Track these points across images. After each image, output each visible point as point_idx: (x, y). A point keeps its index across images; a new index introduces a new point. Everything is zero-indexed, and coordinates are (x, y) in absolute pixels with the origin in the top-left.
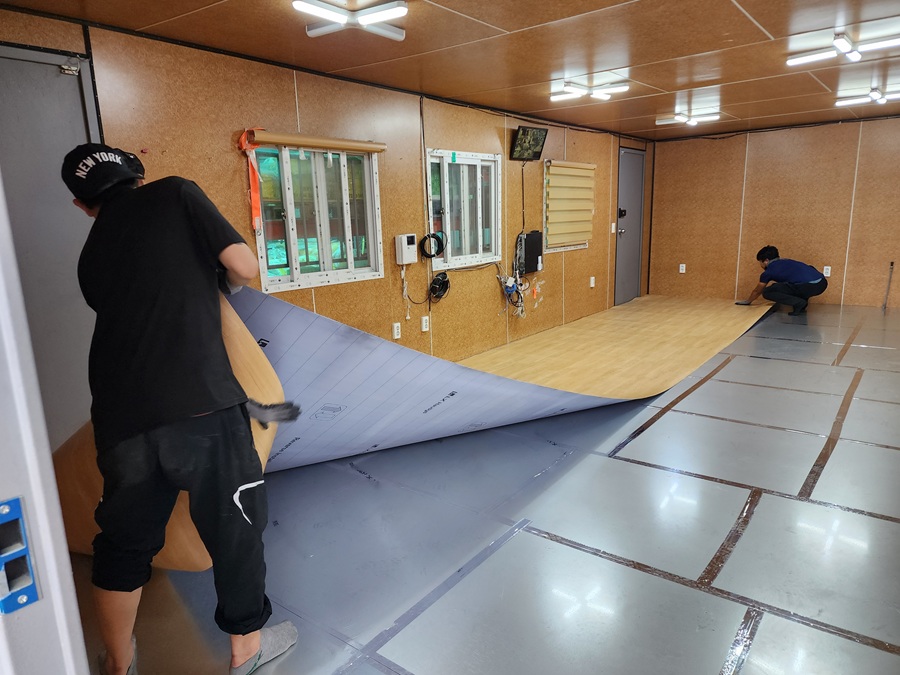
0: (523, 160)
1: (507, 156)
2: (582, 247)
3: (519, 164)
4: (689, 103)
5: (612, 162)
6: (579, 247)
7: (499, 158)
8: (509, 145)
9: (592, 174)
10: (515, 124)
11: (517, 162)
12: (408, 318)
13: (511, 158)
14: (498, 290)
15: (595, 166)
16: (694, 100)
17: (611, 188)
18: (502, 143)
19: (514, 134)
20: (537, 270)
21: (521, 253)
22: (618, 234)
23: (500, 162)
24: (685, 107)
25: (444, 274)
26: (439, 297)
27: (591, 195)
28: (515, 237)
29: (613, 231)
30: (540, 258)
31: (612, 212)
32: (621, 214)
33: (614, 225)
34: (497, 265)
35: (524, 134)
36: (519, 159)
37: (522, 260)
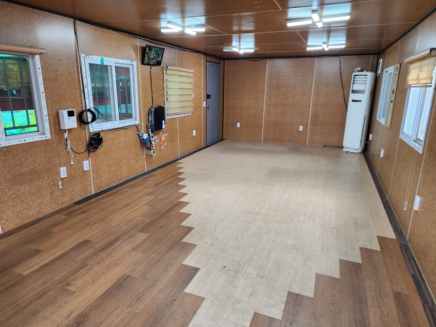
0: (150, 65)
1: (139, 63)
2: (188, 114)
3: (148, 67)
4: (240, 41)
5: (203, 69)
6: (186, 115)
7: (134, 63)
8: (141, 56)
9: (192, 75)
10: (144, 44)
11: (147, 66)
12: (72, 163)
13: (143, 63)
14: (138, 140)
15: (193, 71)
16: (242, 40)
17: (202, 83)
18: (136, 54)
19: (143, 50)
20: (162, 128)
21: (152, 118)
22: (207, 107)
23: (135, 65)
24: (237, 44)
25: (98, 134)
26: (96, 148)
27: (191, 86)
28: (148, 109)
29: (205, 106)
30: (163, 121)
31: (203, 96)
32: (208, 97)
33: (205, 103)
34: (136, 126)
35: (149, 50)
36: (148, 64)
37: (153, 123)
